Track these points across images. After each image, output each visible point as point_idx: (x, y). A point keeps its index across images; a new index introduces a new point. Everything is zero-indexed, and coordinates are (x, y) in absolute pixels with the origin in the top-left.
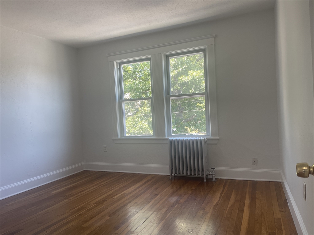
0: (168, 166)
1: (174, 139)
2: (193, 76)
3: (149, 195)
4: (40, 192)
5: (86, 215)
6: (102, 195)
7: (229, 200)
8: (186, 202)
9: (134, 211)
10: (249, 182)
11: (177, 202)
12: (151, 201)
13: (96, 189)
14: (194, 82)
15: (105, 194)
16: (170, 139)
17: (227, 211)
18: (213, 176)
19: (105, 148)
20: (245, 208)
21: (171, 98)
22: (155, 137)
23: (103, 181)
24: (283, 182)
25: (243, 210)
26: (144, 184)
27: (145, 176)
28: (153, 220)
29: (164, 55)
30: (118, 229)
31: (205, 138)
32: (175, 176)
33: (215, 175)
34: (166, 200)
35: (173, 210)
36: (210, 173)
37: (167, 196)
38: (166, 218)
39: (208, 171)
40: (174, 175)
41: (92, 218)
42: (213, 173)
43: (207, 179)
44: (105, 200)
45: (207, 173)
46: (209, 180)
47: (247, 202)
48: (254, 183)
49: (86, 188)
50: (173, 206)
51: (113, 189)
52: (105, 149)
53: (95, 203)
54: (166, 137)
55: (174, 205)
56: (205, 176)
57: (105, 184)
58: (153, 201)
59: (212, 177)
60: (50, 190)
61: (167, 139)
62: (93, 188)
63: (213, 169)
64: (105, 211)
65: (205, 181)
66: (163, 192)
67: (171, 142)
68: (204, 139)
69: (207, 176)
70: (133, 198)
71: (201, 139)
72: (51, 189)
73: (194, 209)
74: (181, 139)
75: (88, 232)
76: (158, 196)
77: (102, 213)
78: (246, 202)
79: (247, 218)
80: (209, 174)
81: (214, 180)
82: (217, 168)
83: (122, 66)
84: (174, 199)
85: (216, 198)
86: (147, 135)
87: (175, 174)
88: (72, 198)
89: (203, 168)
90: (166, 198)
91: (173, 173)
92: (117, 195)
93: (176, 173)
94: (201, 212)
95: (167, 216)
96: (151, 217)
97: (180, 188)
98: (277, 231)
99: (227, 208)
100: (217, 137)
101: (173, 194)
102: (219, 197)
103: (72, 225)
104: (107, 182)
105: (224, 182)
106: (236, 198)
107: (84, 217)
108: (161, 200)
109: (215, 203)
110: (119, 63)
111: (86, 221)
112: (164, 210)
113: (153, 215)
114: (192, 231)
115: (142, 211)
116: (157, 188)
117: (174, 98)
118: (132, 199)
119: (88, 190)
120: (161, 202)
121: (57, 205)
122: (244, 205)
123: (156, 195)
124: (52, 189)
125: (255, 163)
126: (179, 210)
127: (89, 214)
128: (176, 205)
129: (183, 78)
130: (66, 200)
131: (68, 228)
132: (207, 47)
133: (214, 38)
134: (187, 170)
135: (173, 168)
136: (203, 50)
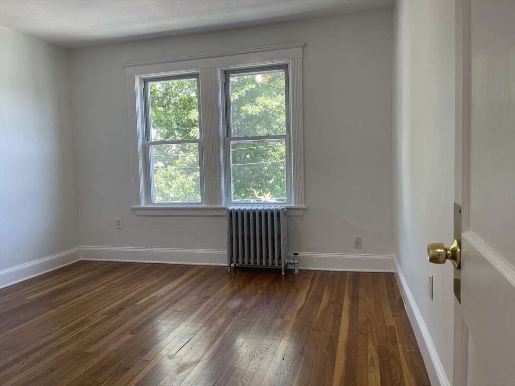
0: (225, 252)
1: (236, 208)
2: (265, 107)
3: (196, 297)
4: (4, 298)
5: (91, 334)
6: (116, 300)
7: (321, 302)
8: (255, 307)
9: (172, 323)
10: (348, 273)
11: (241, 307)
12: (198, 308)
13: (104, 291)
14: (265, 117)
15: (121, 298)
16: (230, 208)
17: (317, 318)
18: (295, 266)
19: (119, 222)
20: (343, 312)
21: (232, 142)
22: (204, 206)
23: (116, 278)
24: (397, 274)
25: (341, 316)
26: (186, 280)
27: (187, 268)
28: (203, 337)
29: (221, 70)
30: (147, 353)
31: (284, 206)
32: (236, 268)
33: (298, 264)
34: (224, 304)
35: (236, 321)
36: (291, 261)
37: (225, 299)
38: (225, 332)
39: (288, 258)
40: (235, 265)
41: (102, 338)
42: (296, 262)
43: (285, 271)
44: (121, 308)
45: (286, 261)
46: (290, 272)
47: (346, 303)
48: (356, 275)
49: (85, 290)
50: (234, 313)
51: (134, 291)
52: (119, 225)
53: (104, 314)
54: (223, 205)
55: (237, 312)
56: (283, 265)
57: (119, 283)
58: (203, 307)
59: (293, 268)
60: (22, 294)
61: (224, 209)
62: (99, 289)
63: (297, 254)
64: (124, 326)
65: (283, 273)
66: (217, 293)
67: (231, 213)
68: (283, 209)
69: (286, 265)
70: (169, 304)
71: (278, 209)
72: (24, 292)
73: (267, 317)
74: (247, 208)
75: (97, 361)
76: (210, 300)
77: (118, 330)
78: (344, 304)
79: (347, 326)
80: (290, 263)
81: (296, 271)
82: (302, 254)
83: (150, 84)
84: (235, 303)
85: (301, 299)
86: (190, 202)
87: (237, 265)
88: (63, 306)
89: (280, 253)
90: (222, 301)
91: (233, 263)
92: (141, 299)
93: (239, 263)
94: (279, 322)
95: (227, 329)
96: (199, 332)
97: (244, 286)
98: (389, 346)
99: (317, 313)
100: (303, 206)
101: (233, 296)
102: (305, 298)
103: (68, 351)
104: (122, 280)
105: (312, 274)
106: (330, 298)
107: (87, 337)
108: (216, 305)
109: (299, 307)
110: (144, 79)
111: (92, 343)
112: (221, 321)
113: (203, 328)
114: (266, 350)
115: (185, 324)
116: (208, 287)
117: (236, 142)
118: (167, 305)
119: (91, 293)
120: (216, 308)
121: (37, 319)
122: (341, 309)
123: (207, 298)
124: (25, 293)
125: (358, 244)
126: (244, 319)
127: (95, 332)
128: (239, 311)
129: (249, 109)
130: (53, 311)
131: (61, 356)
132: (290, 62)
133: (301, 48)
134: (256, 257)
135: (233, 255)
136: (285, 67)
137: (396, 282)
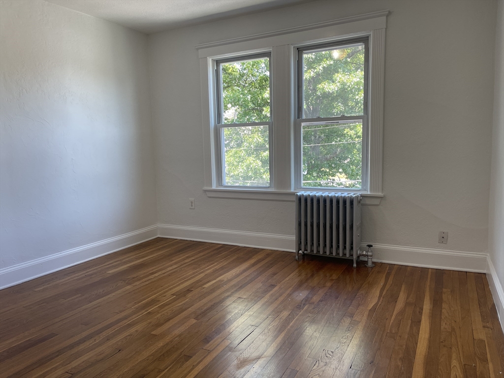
0: (293, 238)
1: (305, 193)
2: (343, 84)
3: (261, 285)
4: (88, 271)
5: (160, 315)
6: (185, 281)
7: (396, 302)
8: (322, 301)
9: (236, 312)
10: (430, 270)
11: (307, 300)
12: (263, 297)
13: (176, 270)
14: (343, 94)
15: (190, 279)
16: (298, 194)
17: (392, 321)
18: (368, 258)
19: (192, 202)
20: (423, 317)
21: (303, 124)
22: (272, 190)
23: (188, 257)
24: (490, 275)
25: (420, 322)
26: (253, 265)
27: (256, 251)
28: (266, 331)
29: (294, 47)
30: (208, 342)
31: (359, 194)
32: (304, 255)
33: (371, 256)
34: (290, 295)
35: (301, 315)
36: (364, 253)
37: (291, 289)
38: (289, 327)
39: (361, 249)
40: (303, 252)
41: (169, 319)
42: (369, 254)
43: (358, 263)
44: (189, 290)
45: (359, 252)
46: (362, 264)
47: (427, 306)
48: (439, 274)
49: (160, 268)
50: (299, 307)
51: (202, 272)
52: (192, 206)
53: (173, 295)
54: (292, 190)
55: (302, 305)
56: (355, 257)
57: (190, 263)
58: (267, 296)
59: (366, 259)
60: (105, 267)
61: (293, 194)
62: (171, 268)
63: (370, 246)
64: (190, 309)
65: (355, 265)
66: (283, 282)
67: (300, 198)
68: (357, 197)
69: (358, 257)
70: (235, 289)
71: (351, 196)
72: (106, 265)
73: (334, 315)
74: (317, 195)
75: (162, 344)
76: (276, 288)
77: (184, 312)
78: (424, 307)
79: (427, 336)
80: (363, 255)
81: (370, 264)
82: (377, 246)
83: (222, 65)
84: (301, 295)
85: (374, 298)
86: (260, 185)
87: (305, 252)
88: (137, 283)
89: (352, 244)
90: (288, 292)
91: (301, 250)
92: (208, 282)
93: (307, 250)
94: (347, 320)
95: (291, 324)
96: (262, 325)
97: (312, 276)
98: (478, 364)
99: (392, 315)
100: (380, 194)
101: (300, 286)
102: (378, 295)
103: (137, 331)
104: (193, 260)
105: (388, 269)
106: (407, 298)
107: (155, 317)
108: (280, 295)
109: (371, 306)
110: (217, 61)
111: (159, 325)
112: (285, 314)
113: (266, 321)
114: (332, 354)
115: (249, 313)
116: (274, 274)
117: (308, 123)
118: (233, 291)
119: (163, 272)
120: (281, 299)
121: (114, 294)
122: (421, 313)
123: (273, 286)
124: (108, 266)
125: (443, 239)
126: (310, 315)
127: (163, 312)
128: (304, 305)
129: (325, 86)
130: (129, 287)
131: (129, 335)
132: (371, 33)
133: (385, 18)
134: (325, 246)
135: (301, 242)
136: (364, 40)
137: (488, 285)
